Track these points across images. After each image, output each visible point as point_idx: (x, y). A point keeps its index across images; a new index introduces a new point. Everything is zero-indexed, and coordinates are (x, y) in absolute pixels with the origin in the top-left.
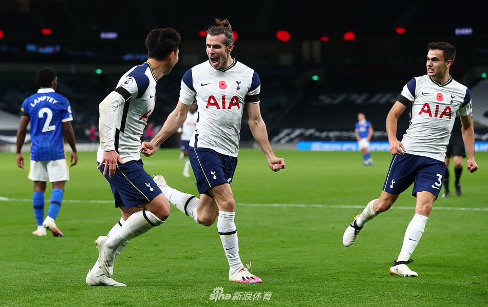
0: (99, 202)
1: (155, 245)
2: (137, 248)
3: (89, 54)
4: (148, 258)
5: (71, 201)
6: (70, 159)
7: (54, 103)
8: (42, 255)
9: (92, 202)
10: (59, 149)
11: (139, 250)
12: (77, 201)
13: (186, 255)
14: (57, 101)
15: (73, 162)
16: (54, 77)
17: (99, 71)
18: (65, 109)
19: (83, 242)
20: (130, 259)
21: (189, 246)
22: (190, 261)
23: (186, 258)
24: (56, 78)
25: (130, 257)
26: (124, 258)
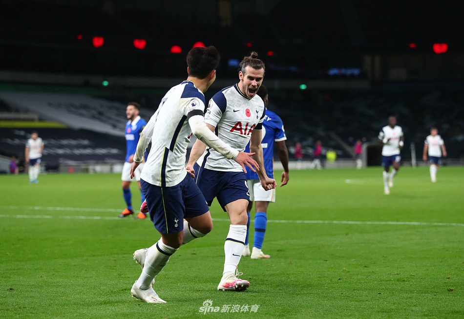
0: (306, 222)
1: (366, 267)
2: (347, 270)
3: (293, 69)
4: (358, 280)
5: (277, 221)
6: (281, 178)
7: (268, 120)
8: (250, 277)
9: (299, 222)
10: (269, 168)
11: (349, 272)
12: (283, 221)
13: (398, 277)
14: (270, 119)
15: (284, 182)
16: (266, 94)
17: (303, 87)
18: (278, 127)
19: (290, 263)
20: (340, 281)
21: (400, 268)
22: (402, 283)
23: (398, 280)
24: (267, 95)
25: (339, 279)
26: (333, 280)
